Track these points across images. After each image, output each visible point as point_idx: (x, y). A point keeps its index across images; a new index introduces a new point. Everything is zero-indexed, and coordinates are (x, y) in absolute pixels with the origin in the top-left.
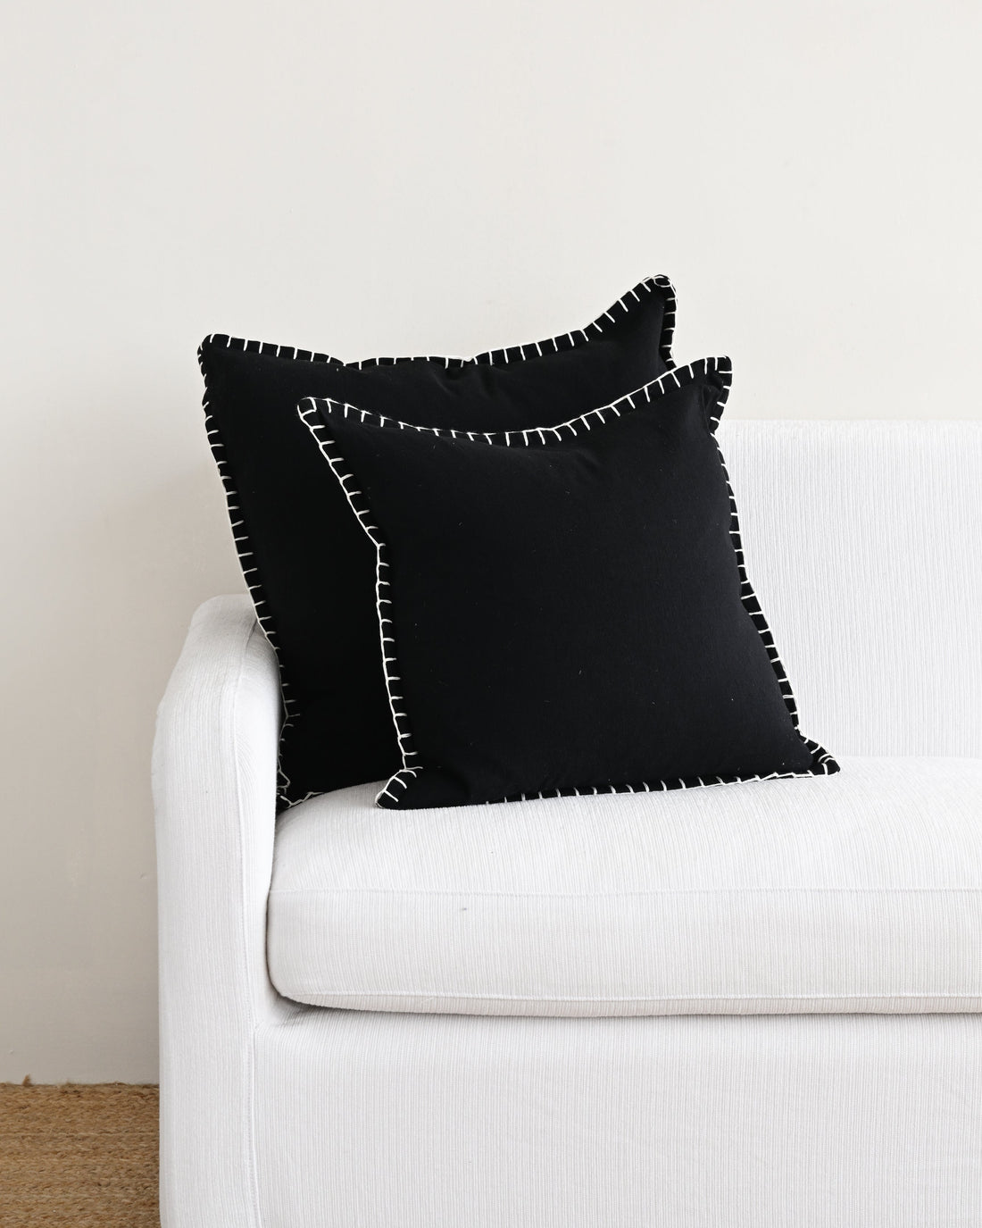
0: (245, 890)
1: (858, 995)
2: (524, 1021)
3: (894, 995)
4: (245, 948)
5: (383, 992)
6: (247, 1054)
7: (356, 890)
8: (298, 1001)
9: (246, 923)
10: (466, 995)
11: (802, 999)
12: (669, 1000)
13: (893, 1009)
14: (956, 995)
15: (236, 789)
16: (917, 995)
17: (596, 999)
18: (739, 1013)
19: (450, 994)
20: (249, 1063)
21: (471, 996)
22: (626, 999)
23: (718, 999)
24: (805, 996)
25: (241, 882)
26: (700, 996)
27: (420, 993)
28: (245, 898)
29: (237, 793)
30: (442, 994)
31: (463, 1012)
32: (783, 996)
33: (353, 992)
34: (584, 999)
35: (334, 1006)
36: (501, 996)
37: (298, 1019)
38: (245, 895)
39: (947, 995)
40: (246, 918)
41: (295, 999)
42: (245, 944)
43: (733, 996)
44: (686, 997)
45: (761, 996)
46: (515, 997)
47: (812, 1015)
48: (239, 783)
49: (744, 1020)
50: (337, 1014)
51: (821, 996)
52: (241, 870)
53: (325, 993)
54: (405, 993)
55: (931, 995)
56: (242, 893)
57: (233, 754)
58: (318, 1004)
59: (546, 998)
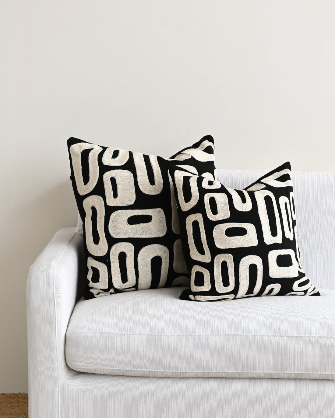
0: (57, 332)
1: (270, 372)
2: (154, 379)
3: (283, 372)
4: (57, 352)
5: (105, 368)
6: (57, 388)
7: (96, 333)
8: (76, 370)
9: (57, 343)
10: (133, 369)
11: (251, 373)
12: (204, 372)
13: (282, 377)
14: (304, 373)
15: (54, 297)
16: (291, 372)
17: (179, 371)
18: (229, 377)
19: (128, 369)
20: (58, 392)
21: (135, 370)
22: (189, 371)
23: (221, 372)
24: (252, 372)
25: (56, 329)
26: (215, 371)
27: (117, 368)
28: (57, 335)
29: (54, 299)
30: (125, 369)
31: (133, 375)
32: (244, 372)
33: (95, 368)
34: (174, 371)
35: (88, 372)
36: (146, 370)
37: (76, 377)
38: (57, 334)
39: (301, 372)
40: (57, 342)
41: (75, 370)
42: (57, 351)
43: (226, 371)
44: (210, 371)
45: (236, 372)
46: (150, 370)
47: (255, 378)
48: (55, 295)
49: (231, 379)
50: (90, 375)
51: (257, 372)
52: (56, 325)
53: (85, 368)
54: (112, 368)
55: (295, 372)
56: (56, 333)
57: (53, 285)
58: (83, 371)
59: (161, 371)
